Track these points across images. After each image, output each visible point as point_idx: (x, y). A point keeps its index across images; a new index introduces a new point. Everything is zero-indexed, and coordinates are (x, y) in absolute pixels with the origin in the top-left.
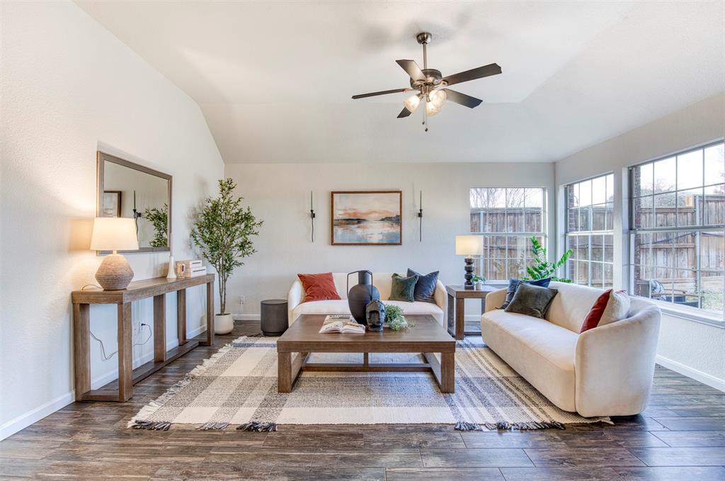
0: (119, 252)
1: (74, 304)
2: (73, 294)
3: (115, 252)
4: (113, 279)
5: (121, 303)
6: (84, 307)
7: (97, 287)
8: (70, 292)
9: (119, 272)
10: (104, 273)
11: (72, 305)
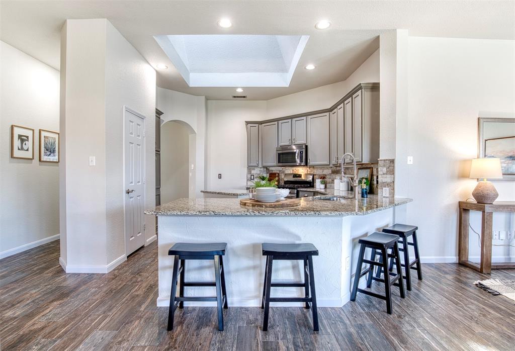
0: (488, 180)
1: (460, 208)
2: (459, 202)
3: (485, 180)
4: (481, 196)
5: (484, 212)
6: (466, 210)
7: (473, 200)
8: (458, 201)
9: (486, 192)
10: (476, 192)
11: (459, 209)
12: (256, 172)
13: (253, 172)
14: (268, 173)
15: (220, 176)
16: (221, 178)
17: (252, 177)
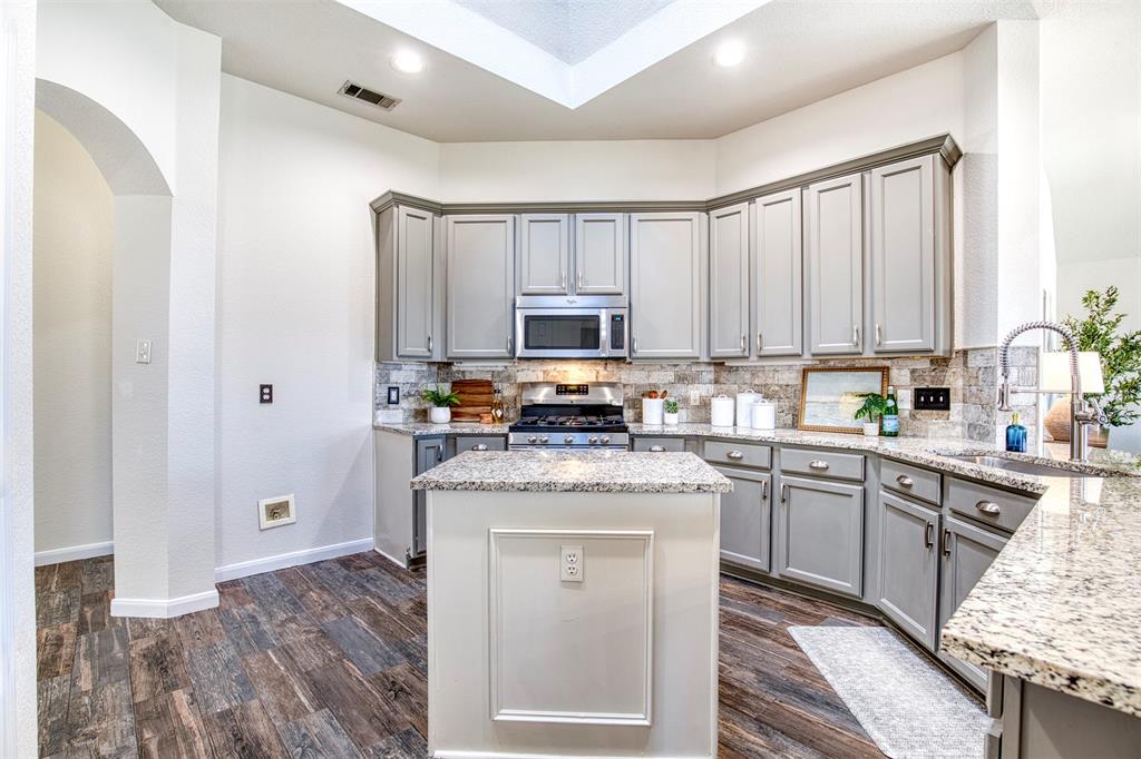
12: (405, 376)
13: (397, 377)
14: (444, 381)
15: (266, 394)
16: (270, 400)
17: (394, 394)
